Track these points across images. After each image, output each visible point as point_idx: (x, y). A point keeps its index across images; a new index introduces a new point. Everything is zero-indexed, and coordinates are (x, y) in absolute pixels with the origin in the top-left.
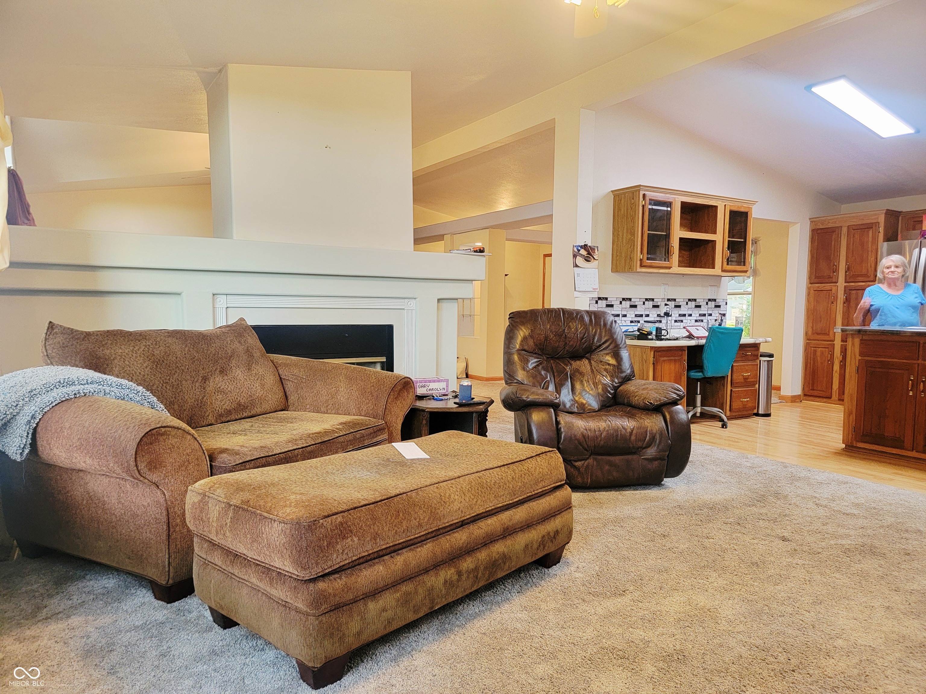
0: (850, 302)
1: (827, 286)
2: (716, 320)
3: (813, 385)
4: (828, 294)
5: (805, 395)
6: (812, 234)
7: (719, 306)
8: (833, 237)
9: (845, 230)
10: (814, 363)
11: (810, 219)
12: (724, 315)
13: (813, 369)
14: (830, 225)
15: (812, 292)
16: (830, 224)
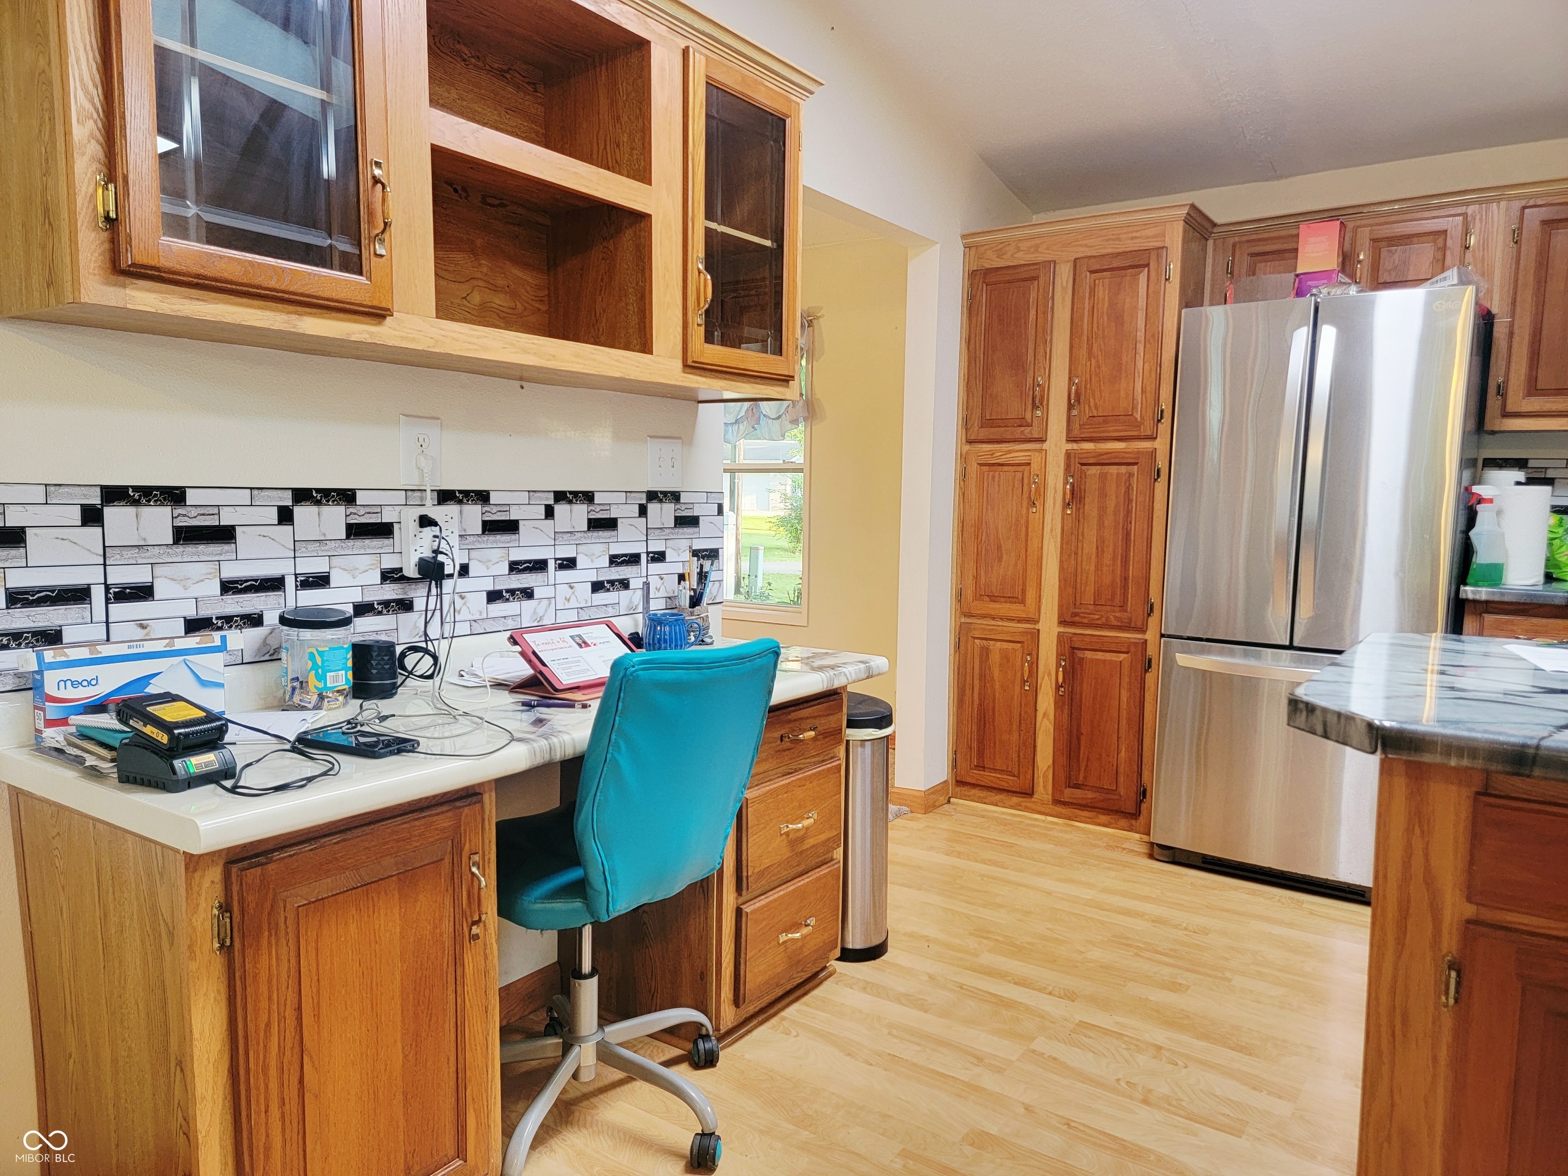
0: (1081, 500)
1: (1017, 453)
2: (681, 578)
3: (981, 754)
4: (1019, 475)
5: (960, 783)
6: (972, 285)
7: (693, 521)
8: (1033, 295)
9: (1064, 274)
10: (983, 687)
11: (964, 237)
12: (713, 554)
13: (980, 705)
14: (1022, 258)
15: (973, 468)
16: (1019, 255)
